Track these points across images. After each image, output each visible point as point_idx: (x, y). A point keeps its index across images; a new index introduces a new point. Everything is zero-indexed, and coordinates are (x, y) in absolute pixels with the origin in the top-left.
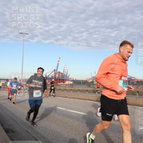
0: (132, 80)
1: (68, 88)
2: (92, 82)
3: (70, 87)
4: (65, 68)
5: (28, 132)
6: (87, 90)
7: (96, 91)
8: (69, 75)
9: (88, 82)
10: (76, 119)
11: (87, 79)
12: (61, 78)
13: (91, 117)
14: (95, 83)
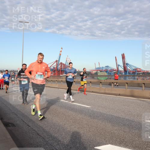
0: (137, 71)
2: (96, 73)
4: (67, 59)
5: (29, 126)
6: (91, 82)
7: (100, 83)
9: (92, 73)
10: (79, 112)
11: (91, 70)
12: (63, 69)
13: (95, 110)
14: (99, 74)
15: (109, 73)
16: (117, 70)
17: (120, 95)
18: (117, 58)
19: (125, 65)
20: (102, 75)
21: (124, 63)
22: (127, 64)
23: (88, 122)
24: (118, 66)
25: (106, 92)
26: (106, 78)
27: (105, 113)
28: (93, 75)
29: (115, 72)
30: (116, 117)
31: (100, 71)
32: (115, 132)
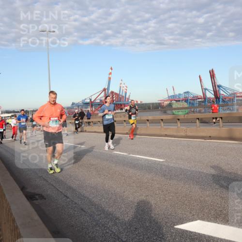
0: (237, 97)
2: (170, 105)
4: (121, 85)
5: (66, 197)
6: (162, 120)
7: (177, 120)
8: (129, 96)
9: (163, 106)
10: (146, 170)
11: (161, 101)
12: (116, 101)
13: (172, 165)
14: (174, 106)
15: (190, 103)
16: (203, 97)
17: (210, 138)
18: (202, 78)
19: (216, 88)
20: (179, 106)
21: (214, 85)
22: (219, 86)
23: (161, 185)
24: (204, 90)
25: (188, 135)
26: (187, 111)
27: (189, 169)
28: (165, 108)
29: (200, 100)
30: (207, 174)
31: (176, 101)
32: (207, 199)
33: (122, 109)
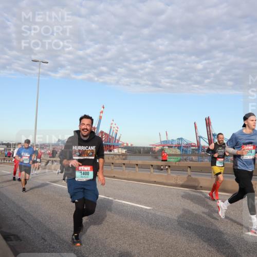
1: (117, 162)
3: (121, 159)
4: (112, 125)
5: (44, 239)
6: (152, 166)
8: (120, 137)
9: (155, 151)
10: (132, 217)
11: (153, 145)
12: (105, 142)
13: (159, 213)
15: (183, 150)
16: (196, 145)
17: (201, 188)
18: (197, 125)
19: (211, 137)
20: (171, 153)
21: (209, 133)
22: (214, 135)
23: (146, 234)
24: (199, 138)
25: (178, 183)
26: (179, 158)
28: (156, 153)
29: (194, 148)
30: (196, 225)
31: (169, 147)
33: (110, 151)
